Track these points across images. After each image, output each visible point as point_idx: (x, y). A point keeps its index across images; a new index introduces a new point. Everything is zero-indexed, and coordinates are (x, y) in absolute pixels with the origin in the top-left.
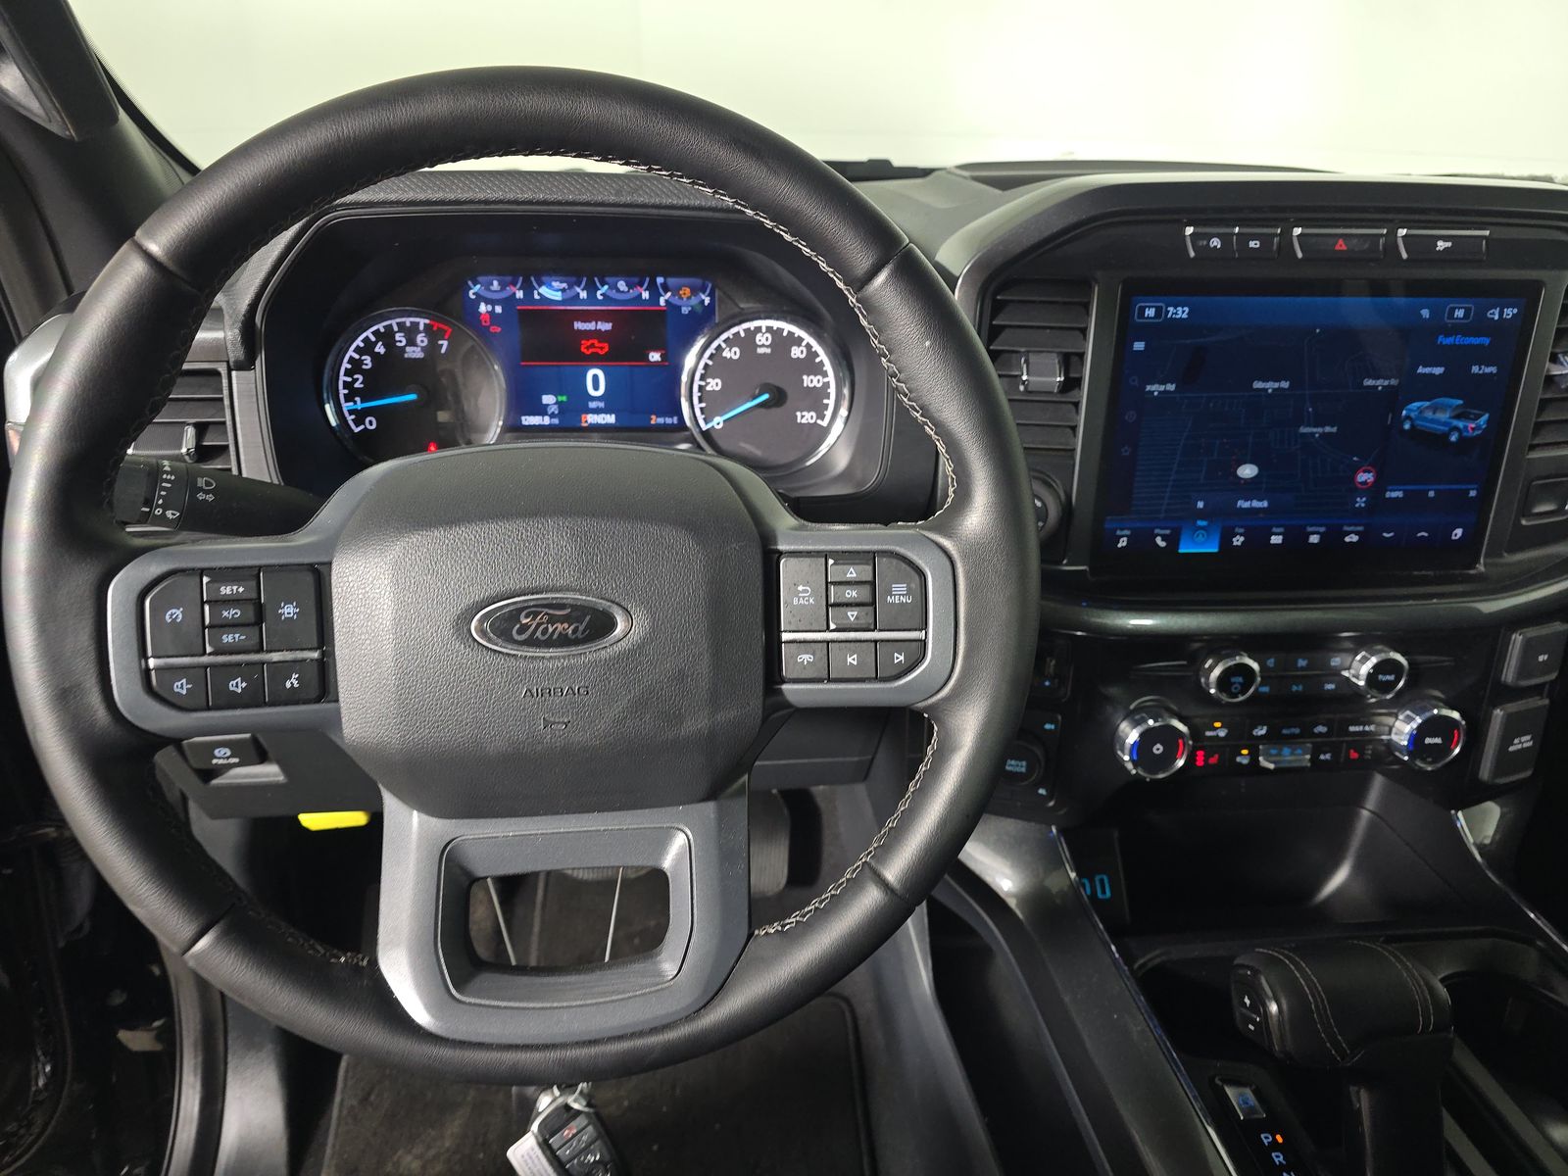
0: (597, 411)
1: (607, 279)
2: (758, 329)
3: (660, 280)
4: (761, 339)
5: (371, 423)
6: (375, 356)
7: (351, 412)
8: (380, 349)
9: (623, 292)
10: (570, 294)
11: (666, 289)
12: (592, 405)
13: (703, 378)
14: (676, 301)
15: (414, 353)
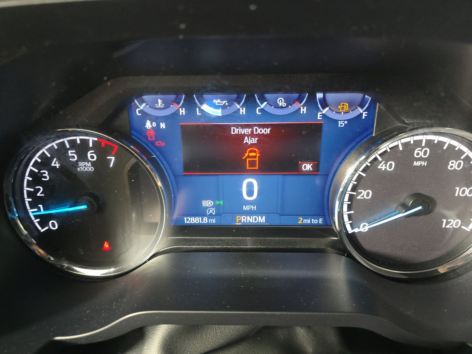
0: (250, 213)
1: (267, 96)
2: (418, 143)
3: (319, 95)
4: (418, 153)
5: (54, 225)
6: (52, 170)
7: (36, 217)
8: (55, 163)
9: (282, 107)
10: (230, 111)
11: (324, 104)
12: (246, 208)
13: (354, 189)
14: (333, 115)
15: (86, 167)
